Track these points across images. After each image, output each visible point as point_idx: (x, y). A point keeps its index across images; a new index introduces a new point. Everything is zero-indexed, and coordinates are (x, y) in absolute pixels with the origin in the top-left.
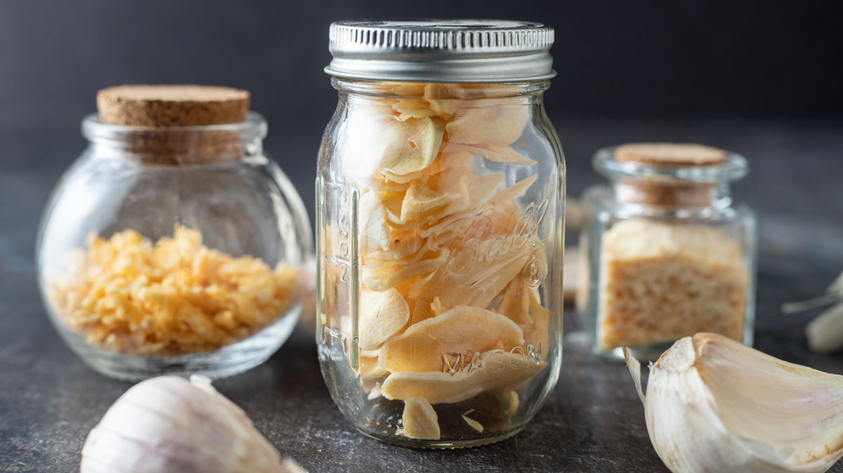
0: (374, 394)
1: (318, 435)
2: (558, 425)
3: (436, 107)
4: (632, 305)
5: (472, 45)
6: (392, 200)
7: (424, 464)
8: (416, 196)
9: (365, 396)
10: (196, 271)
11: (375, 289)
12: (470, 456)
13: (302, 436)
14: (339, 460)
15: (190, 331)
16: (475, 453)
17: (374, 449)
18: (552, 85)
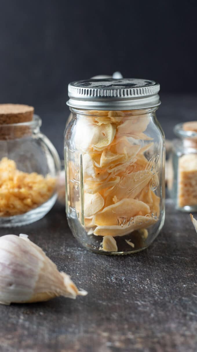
0: (90, 233)
1: (68, 250)
2: (164, 242)
3: (113, 120)
4: (191, 189)
5: (127, 95)
6: (96, 157)
7: (112, 262)
8: (106, 156)
9: (87, 233)
10: (15, 181)
11: (90, 193)
12: (130, 258)
13: (62, 251)
14: (78, 261)
15: (14, 207)
16: (132, 257)
17: (91, 256)
18: (159, 108)
